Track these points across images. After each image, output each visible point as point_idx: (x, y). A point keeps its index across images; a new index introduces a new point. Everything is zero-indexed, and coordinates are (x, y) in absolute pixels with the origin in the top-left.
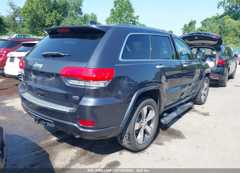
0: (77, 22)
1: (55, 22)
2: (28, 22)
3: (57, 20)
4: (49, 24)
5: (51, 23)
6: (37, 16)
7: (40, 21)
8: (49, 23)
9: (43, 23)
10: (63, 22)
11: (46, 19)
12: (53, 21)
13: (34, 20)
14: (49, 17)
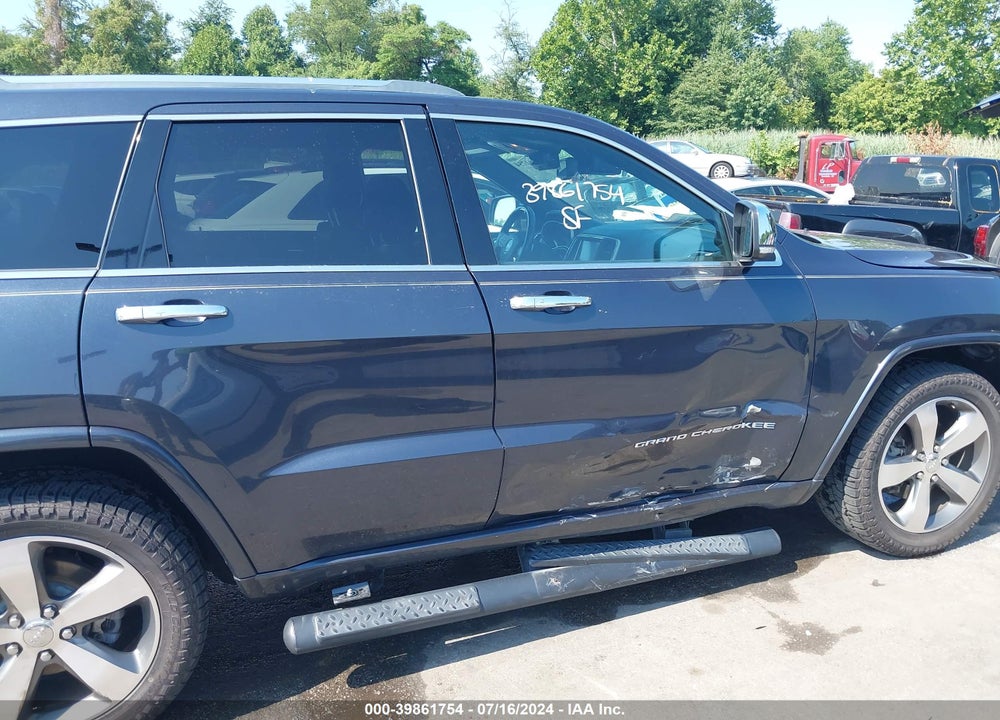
0: (746, 69)
1: (654, 80)
2: (558, 93)
3: (665, 69)
4: (632, 90)
5: (641, 84)
6: (592, 64)
7: (600, 83)
8: (633, 86)
9: (610, 90)
10: (689, 76)
11: (621, 74)
12: (648, 79)
13: (580, 82)
14: (635, 64)
